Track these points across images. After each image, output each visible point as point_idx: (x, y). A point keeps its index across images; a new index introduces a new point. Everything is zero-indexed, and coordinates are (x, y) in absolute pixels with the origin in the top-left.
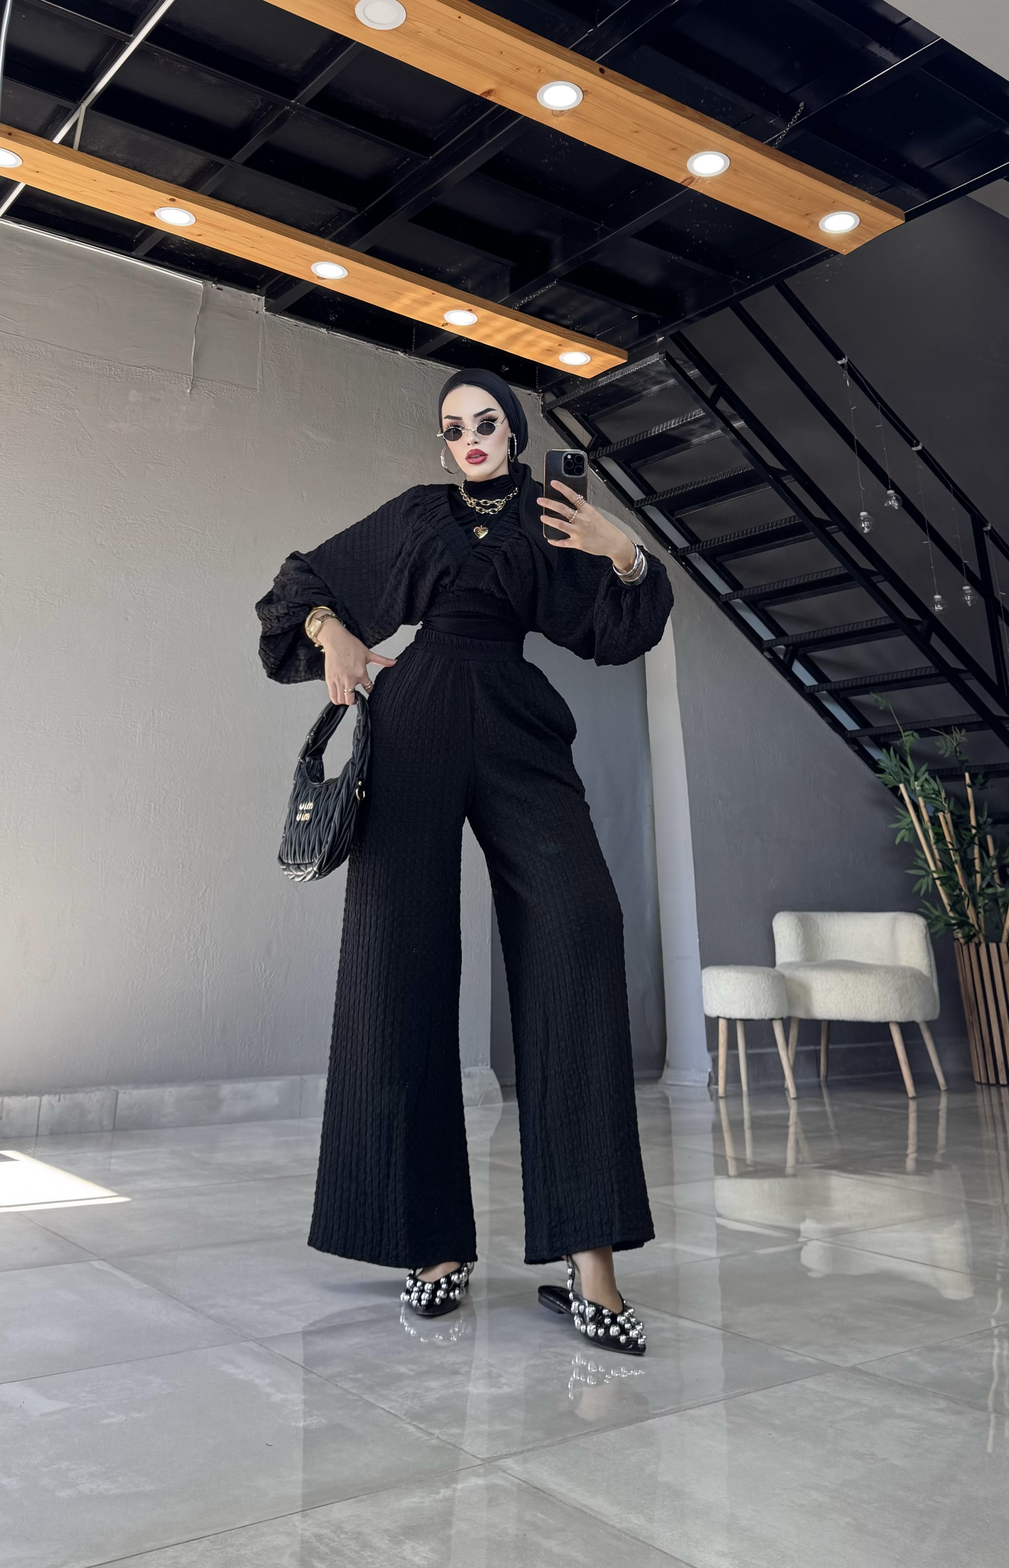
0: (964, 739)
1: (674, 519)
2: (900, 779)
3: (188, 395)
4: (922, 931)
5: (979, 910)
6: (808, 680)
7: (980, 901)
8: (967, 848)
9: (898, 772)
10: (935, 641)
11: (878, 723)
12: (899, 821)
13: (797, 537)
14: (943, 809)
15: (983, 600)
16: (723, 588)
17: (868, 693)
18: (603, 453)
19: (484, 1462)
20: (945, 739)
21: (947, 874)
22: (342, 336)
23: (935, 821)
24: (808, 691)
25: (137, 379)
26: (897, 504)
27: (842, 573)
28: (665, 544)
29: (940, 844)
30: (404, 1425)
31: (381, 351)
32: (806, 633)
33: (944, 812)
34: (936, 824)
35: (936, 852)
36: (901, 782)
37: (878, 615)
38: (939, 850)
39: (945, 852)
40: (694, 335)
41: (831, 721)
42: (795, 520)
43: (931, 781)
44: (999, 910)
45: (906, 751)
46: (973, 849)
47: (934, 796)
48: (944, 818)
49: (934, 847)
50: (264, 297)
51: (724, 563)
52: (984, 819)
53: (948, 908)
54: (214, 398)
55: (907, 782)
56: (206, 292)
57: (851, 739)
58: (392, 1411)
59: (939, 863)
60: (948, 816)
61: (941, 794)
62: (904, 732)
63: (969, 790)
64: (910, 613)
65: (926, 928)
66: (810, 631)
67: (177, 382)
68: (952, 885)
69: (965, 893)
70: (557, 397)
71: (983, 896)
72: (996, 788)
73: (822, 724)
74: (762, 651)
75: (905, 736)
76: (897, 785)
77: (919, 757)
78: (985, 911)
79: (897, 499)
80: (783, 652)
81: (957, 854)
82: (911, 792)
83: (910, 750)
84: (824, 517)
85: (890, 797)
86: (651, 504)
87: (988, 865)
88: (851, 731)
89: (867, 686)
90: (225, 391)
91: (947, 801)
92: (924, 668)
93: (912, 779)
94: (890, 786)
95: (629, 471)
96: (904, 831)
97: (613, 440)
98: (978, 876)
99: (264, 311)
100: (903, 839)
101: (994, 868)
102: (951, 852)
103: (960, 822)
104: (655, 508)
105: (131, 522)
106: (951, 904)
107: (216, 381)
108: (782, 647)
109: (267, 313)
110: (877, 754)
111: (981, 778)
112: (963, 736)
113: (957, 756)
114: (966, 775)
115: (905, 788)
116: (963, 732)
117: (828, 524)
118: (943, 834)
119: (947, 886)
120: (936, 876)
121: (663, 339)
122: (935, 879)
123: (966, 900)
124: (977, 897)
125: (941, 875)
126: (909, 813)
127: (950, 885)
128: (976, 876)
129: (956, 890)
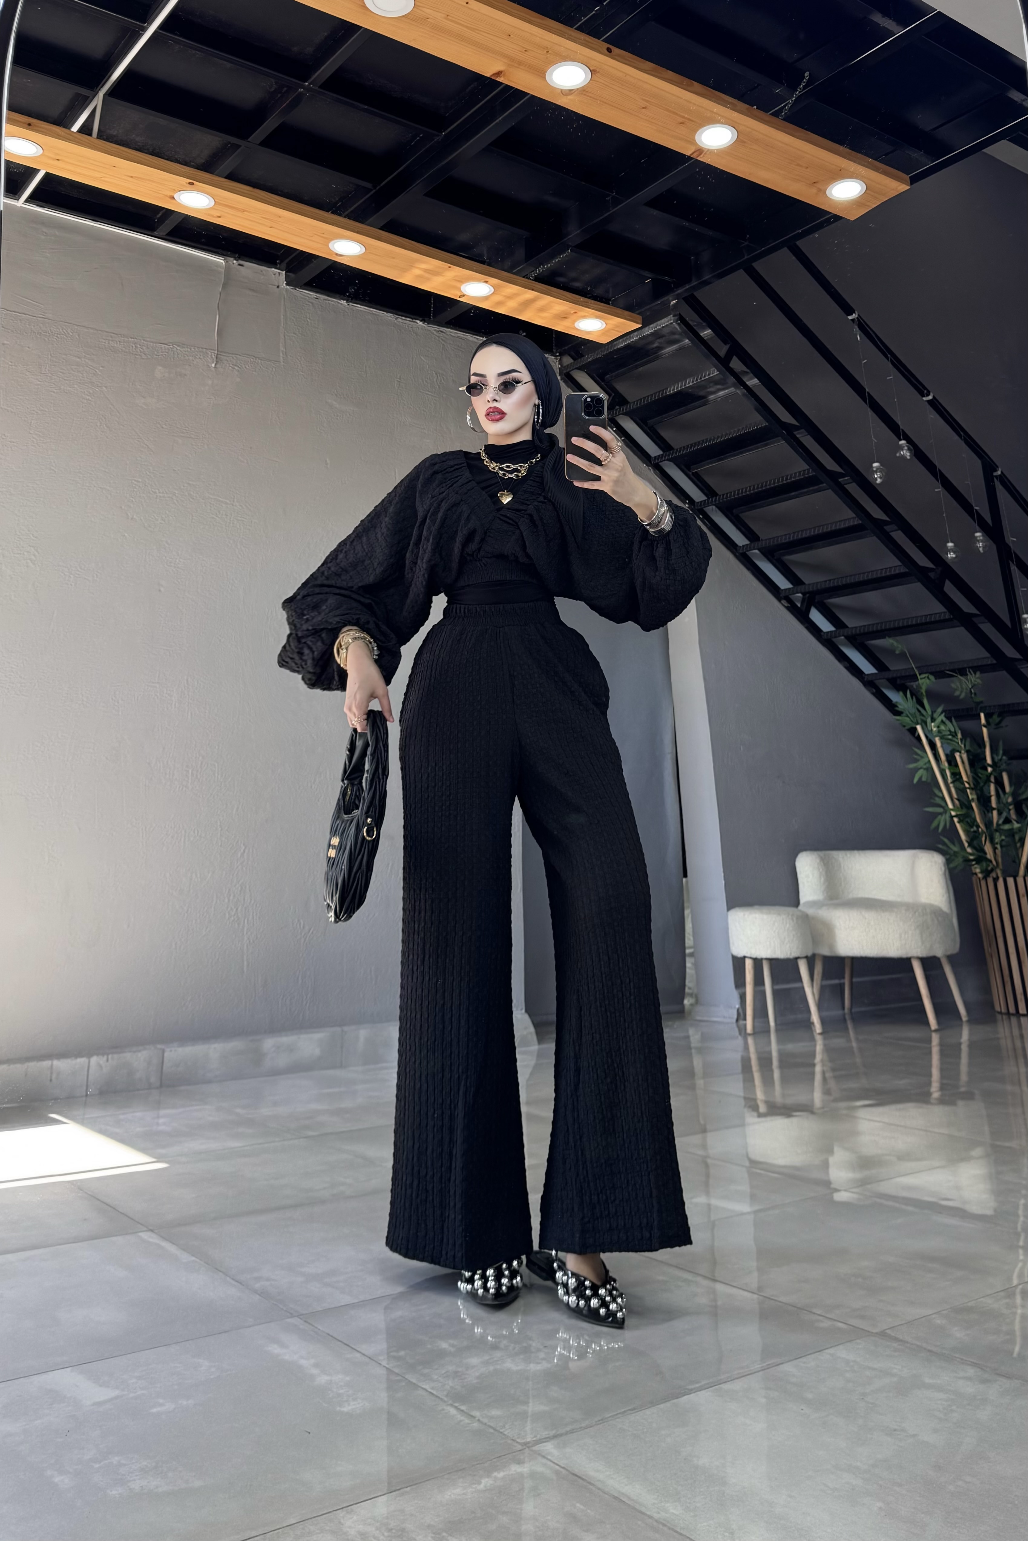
0: (979, 681)
1: (691, 473)
2: (917, 721)
3: (213, 369)
4: (941, 869)
5: (996, 846)
6: (825, 626)
7: (996, 837)
8: (984, 785)
9: (915, 713)
10: (949, 588)
11: (895, 666)
12: (916, 761)
13: (811, 488)
14: (960, 749)
15: (994, 547)
16: (740, 540)
17: (884, 637)
18: (620, 411)
19: (525, 1447)
20: (960, 681)
21: (964, 811)
22: (362, 307)
23: (951, 761)
24: (825, 637)
25: (162, 355)
26: (908, 454)
27: (856, 523)
28: (682, 498)
29: (958, 784)
30: (445, 1407)
31: (400, 320)
32: (822, 582)
33: (960, 752)
34: (953, 763)
35: (953, 791)
36: (918, 723)
37: (891, 563)
38: (956, 788)
39: (962, 791)
40: (707, 296)
41: (848, 665)
42: (808, 473)
43: (947, 722)
44: (1016, 846)
45: (922, 693)
46: (989, 786)
47: (950, 737)
48: (961, 758)
49: (951, 785)
50: (284, 272)
51: (741, 515)
52: (1001, 758)
53: (966, 845)
54: (238, 371)
55: (924, 724)
56: (228, 269)
57: (869, 683)
58: (435, 1392)
59: (957, 802)
60: (965, 756)
61: (956, 735)
62: (920, 674)
63: (985, 730)
64: (923, 561)
65: (944, 866)
66: (825, 579)
67: (201, 357)
68: (969, 821)
69: (982, 830)
70: (574, 359)
71: (1000, 832)
72: (1010, 724)
73: (840, 669)
74: (779, 599)
75: (921, 679)
76: (914, 726)
77: (935, 697)
78: (1002, 846)
79: (909, 449)
80: (801, 599)
81: (974, 792)
82: (929, 733)
83: (927, 692)
84: (838, 469)
85: (908, 737)
86: (669, 460)
87: (1004, 801)
88: (868, 675)
89: (882, 631)
90: (249, 364)
91: (963, 742)
92: (939, 613)
93: (929, 720)
94: (907, 727)
95: (646, 428)
96: (922, 771)
97: (629, 399)
98: (995, 813)
99: (284, 285)
100: (921, 779)
101: (1010, 804)
102: (968, 791)
103: (976, 760)
104: (672, 464)
105: (161, 495)
106: (969, 840)
107: (240, 355)
108: (800, 595)
109: (288, 287)
110: (895, 696)
111: (996, 718)
112: (978, 678)
113: (972, 698)
114: (982, 715)
115: (923, 728)
116: (978, 674)
117: (842, 475)
118: (960, 774)
119: (965, 823)
120: (954, 813)
121: (677, 302)
122: (952, 817)
123: (983, 837)
124: (994, 833)
125: (959, 813)
126: (926, 753)
127: (967, 822)
128: (992, 813)
129: (973, 827)
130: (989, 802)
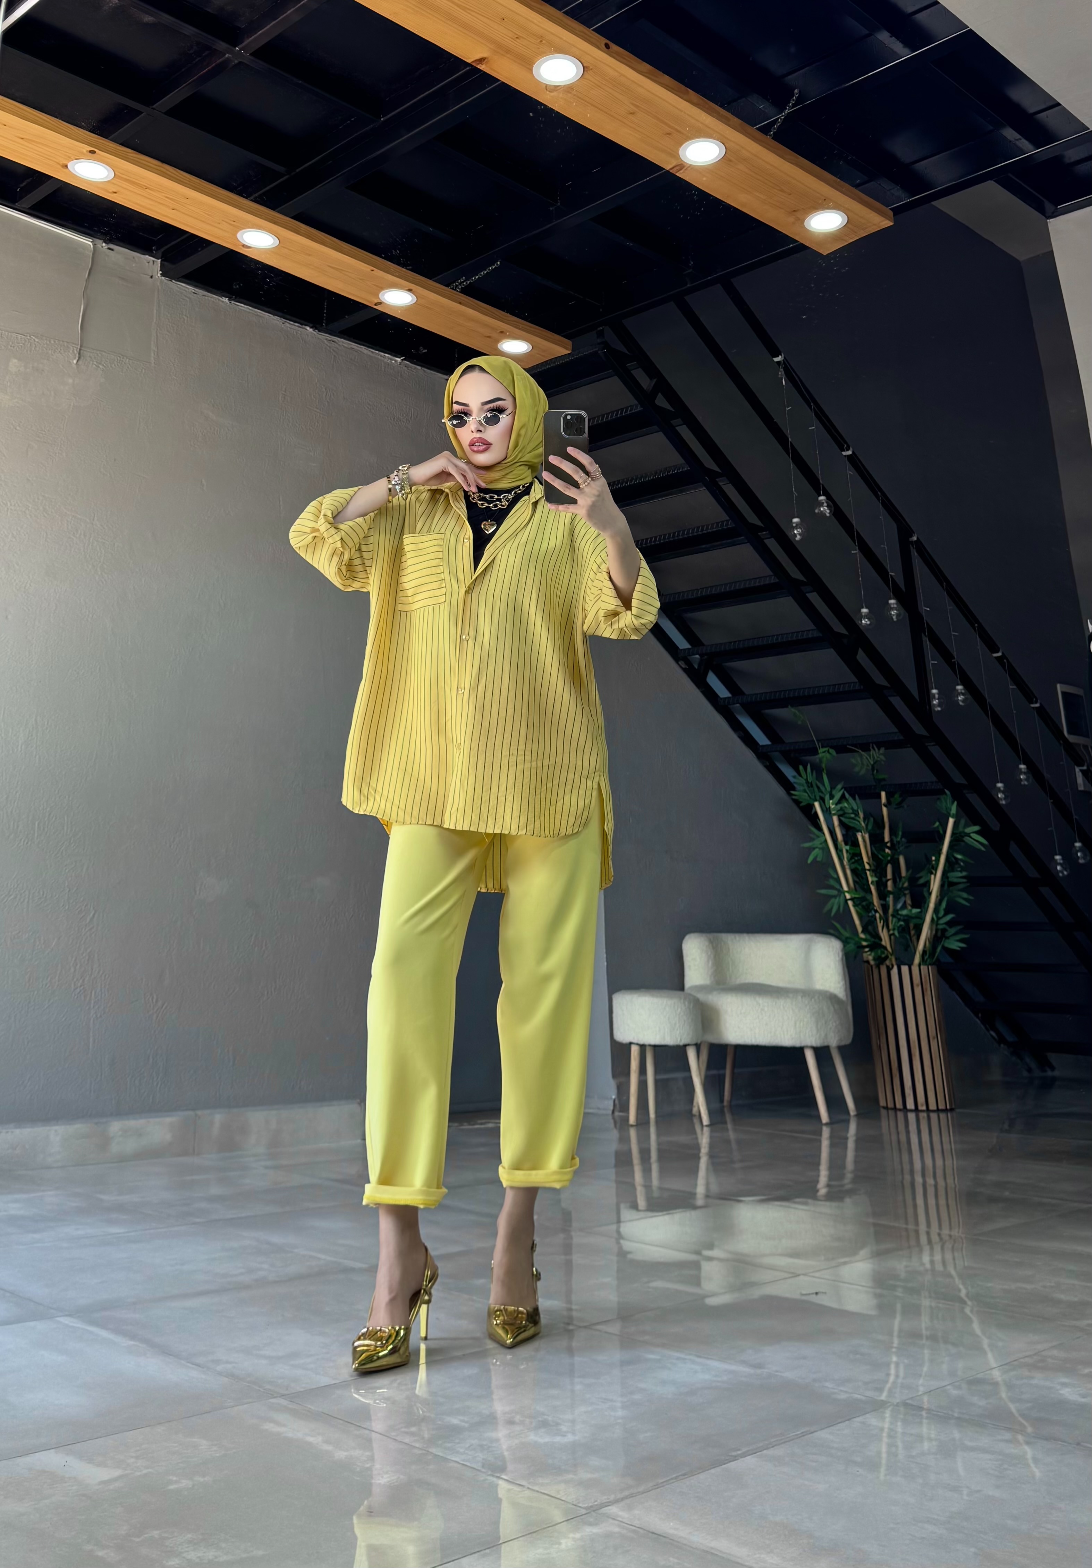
0: (882, 757)
2: (815, 796)
3: (75, 366)
4: (838, 956)
5: (892, 932)
6: (723, 692)
8: (882, 868)
9: (813, 789)
10: (862, 658)
11: (791, 739)
12: (812, 840)
13: (727, 542)
14: (861, 829)
15: (908, 615)
17: (783, 707)
19: (588, 1511)
20: (861, 756)
21: (860, 894)
22: (246, 306)
24: (720, 702)
25: (18, 346)
26: (828, 511)
27: (771, 581)
29: (856, 866)
31: (287, 326)
32: (726, 643)
33: (861, 832)
35: (849, 872)
36: (816, 800)
37: (805, 626)
38: (853, 871)
39: (859, 874)
40: (637, 326)
41: (743, 736)
42: (726, 525)
43: (851, 800)
45: (821, 768)
46: (887, 870)
47: (853, 816)
48: (863, 838)
49: (847, 867)
50: (160, 261)
52: (899, 839)
53: (860, 930)
54: (103, 370)
55: (822, 801)
56: (96, 253)
57: (762, 754)
58: (468, 1464)
59: (852, 883)
60: (867, 836)
61: (859, 814)
62: (820, 748)
63: (885, 810)
64: (836, 626)
65: (841, 951)
66: (726, 640)
67: (62, 351)
69: (878, 915)
71: (896, 919)
72: (912, 808)
73: (730, 738)
74: (677, 660)
75: (823, 753)
76: (811, 802)
77: (834, 773)
78: (897, 933)
79: (828, 506)
80: (698, 662)
81: (874, 875)
82: (827, 811)
83: (827, 767)
84: (758, 523)
88: (763, 746)
89: (785, 699)
90: (116, 363)
91: (865, 821)
92: (849, 682)
93: (827, 797)
94: (803, 804)
96: (817, 850)
98: (892, 898)
99: (160, 276)
100: (815, 858)
101: (908, 890)
102: (868, 873)
103: (876, 841)
106: (861, 924)
107: (105, 352)
108: (697, 656)
109: (163, 278)
110: (788, 772)
111: (897, 798)
112: (881, 754)
113: (873, 774)
114: (883, 794)
115: (821, 805)
116: (882, 750)
117: (762, 530)
118: (861, 853)
119: (860, 907)
120: (848, 896)
121: (603, 329)
122: (846, 900)
123: (880, 922)
124: (890, 918)
125: (853, 896)
126: (824, 834)
127: (863, 907)
128: (889, 897)
129: (870, 911)
130: (886, 886)
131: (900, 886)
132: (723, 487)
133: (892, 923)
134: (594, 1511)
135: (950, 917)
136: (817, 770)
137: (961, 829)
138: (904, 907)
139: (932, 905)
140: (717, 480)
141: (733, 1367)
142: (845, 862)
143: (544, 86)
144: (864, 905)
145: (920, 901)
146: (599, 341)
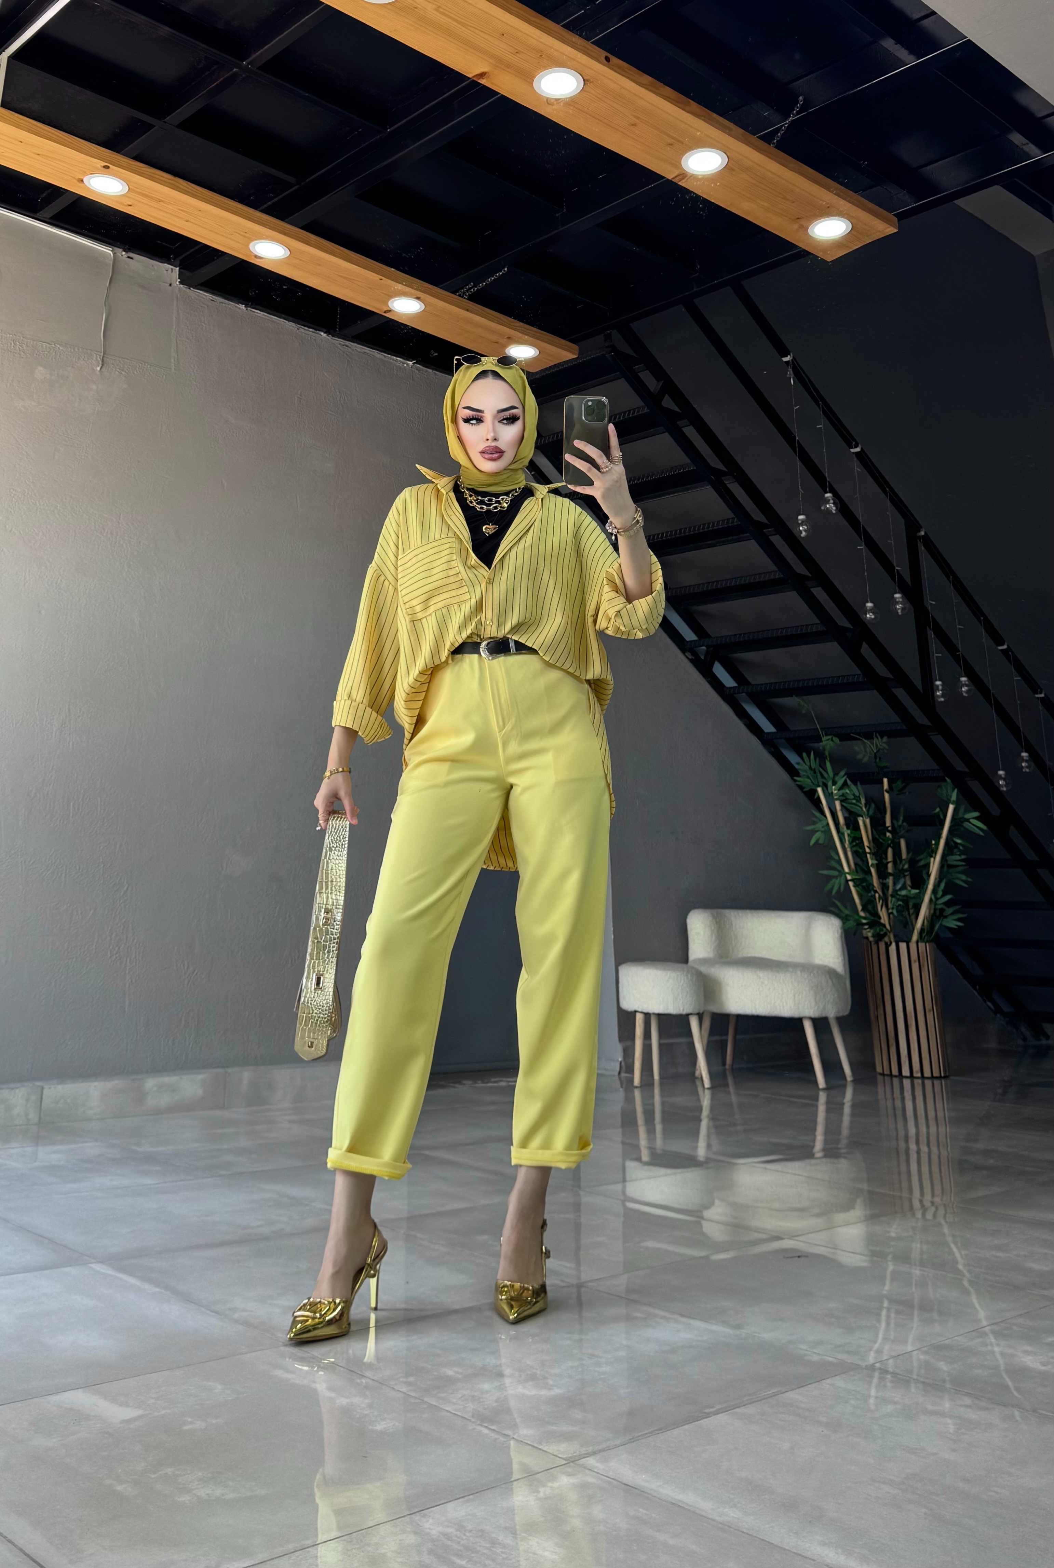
0: (884, 745)
2: (818, 782)
3: (99, 373)
4: (837, 932)
5: (890, 910)
6: (728, 681)
8: (881, 851)
9: (815, 775)
10: (866, 650)
11: (796, 727)
12: (814, 823)
13: (733, 538)
14: (862, 814)
15: (913, 608)
17: (790, 696)
20: (864, 744)
21: (861, 876)
22: (262, 313)
23: (851, 824)
24: (727, 692)
26: (833, 508)
30: (475, 1427)
31: (303, 331)
32: (732, 635)
33: (863, 817)
34: (853, 829)
35: (850, 854)
36: (819, 786)
37: (809, 620)
38: (855, 853)
39: (860, 857)
40: (644, 330)
41: (747, 722)
42: (732, 521)
43: (851, 784)
44: (910, 912)
45: (825, 755)
46: (887, 852)
47: (853, 800)
48: (863, 822)
49: (848, 850)
50: (178, 269)
52: (900, 823)
53: (860, 908)
54: (126, 377)
55: (825, 786)
56: (116, 261)
57: (766, 741)
58: (460, 1414)
59: (853, 866)
60: (868, 821)
61: (859, 798)
62: (823, 735)
63: (886, 795)
65: (839, 928)
67: (86, 359)
68: (866, 886)
69: (877, 896)
71: (895, 899)
72: (913, 791)
73: (739, 725)
74: (683, 651)
75: (826, 740)
76: (813, 787)
77: (838, 761)
78: (895, 912)
80: (705, 653)
81: (874, 857)
82: (829, 796)
83: (829, 754)
84: (763, 519)
85: (803, 799)
88: (767, 733)
90: (138, 369)
91: (867, 806)
92: (851, 675)
93: (830, 783)
94: (806, 790)
96: (819, 832)
98: (891, 878)
99: (178, 283)
100: (817, 841)
101: (906, 871)
102: (868, 856)
103: (877, 826)
106: (862, 904)
107: (127, 359)
108: (703, 648)
109: (182, 286)
110: (793, 758)
111: (899, 784)
112: (884, 743)
113: (874, 762)
114: (885, 780)
115: (823, 791)
116: (884, 738)
117: (766, 526)
118: (861, 838)
119: (860, 887)
120: (849, 877)
121: (611, 332)
122: (847, 881)
123: (879, 902)
124: (890, 898)
125: (854, 877)
126: (825, 816)
127: (863, 887)
128: (889, 878)
129: (870, 892)
130: (886, 868)
131: (901, 867)
132: (728, 485)
133: (891, 902)
134: (572, 1462)
135: (947, 898)
136: (820, 756)
137: (960, 815)
138: (904, 887)
139: (930, 887)
140: (723, 478)
141: (714, 1328)
142: (847, 844)
143: (545, 100)
144: (864, 886)
145: (919, 882)
146: (607, 344)
